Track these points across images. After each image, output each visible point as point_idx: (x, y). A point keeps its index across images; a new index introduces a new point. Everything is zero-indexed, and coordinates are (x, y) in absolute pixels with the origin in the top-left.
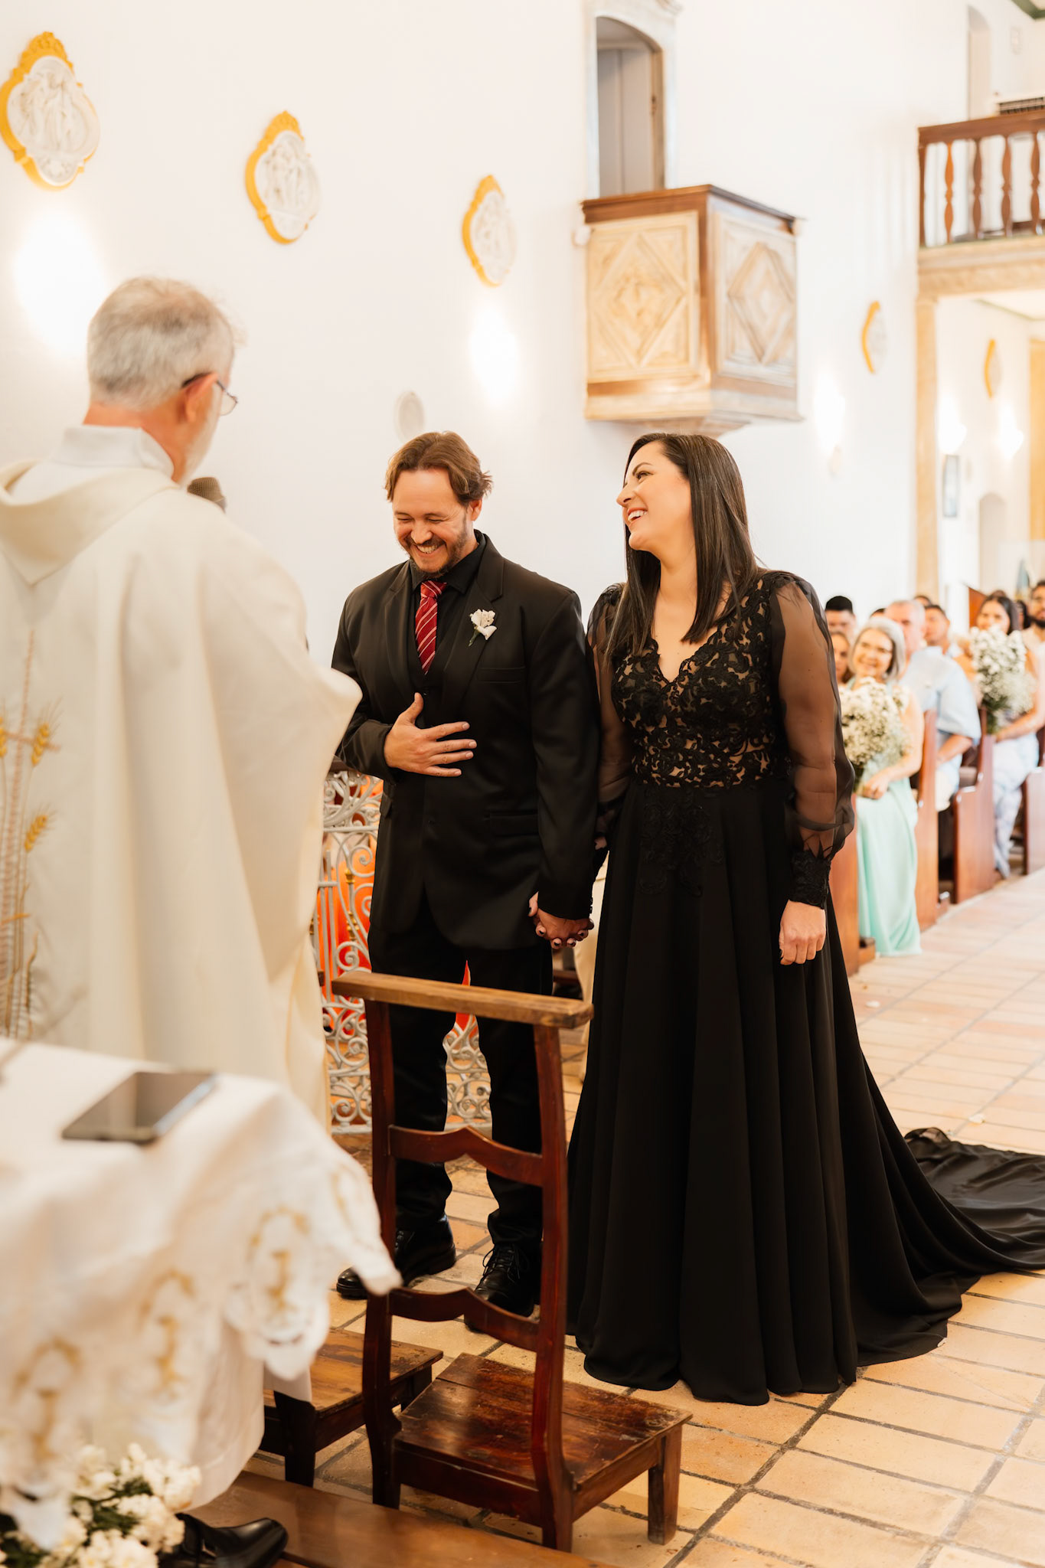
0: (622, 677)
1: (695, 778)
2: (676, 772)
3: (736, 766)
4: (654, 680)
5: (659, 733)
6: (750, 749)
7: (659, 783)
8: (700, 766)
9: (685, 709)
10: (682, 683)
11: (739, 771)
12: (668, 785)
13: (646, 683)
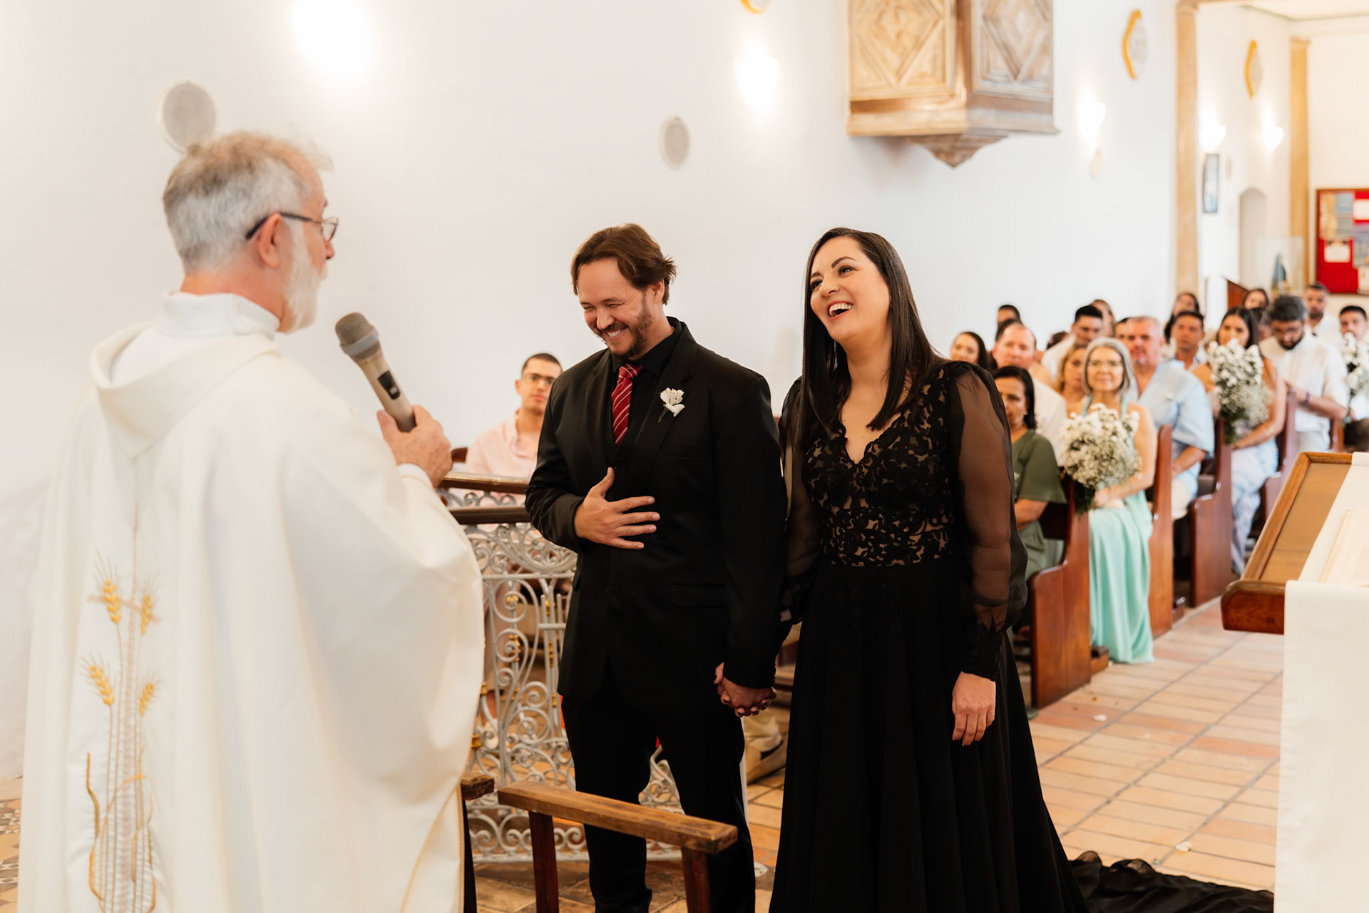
0: (811, 459)
1: (878, 557)
2: (859, 552)
3: (915, 545)
4: (842, 462)
5: (843, 512)
6: (929, 528)
7: (845, 563)
8: (881, 545)
9: (869, 489)
10: (867, 464)
11: (919, 549)
12: (854, 564)
13: (834, 464)
